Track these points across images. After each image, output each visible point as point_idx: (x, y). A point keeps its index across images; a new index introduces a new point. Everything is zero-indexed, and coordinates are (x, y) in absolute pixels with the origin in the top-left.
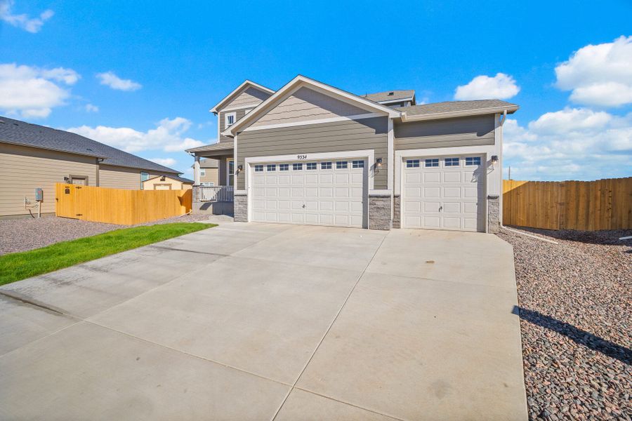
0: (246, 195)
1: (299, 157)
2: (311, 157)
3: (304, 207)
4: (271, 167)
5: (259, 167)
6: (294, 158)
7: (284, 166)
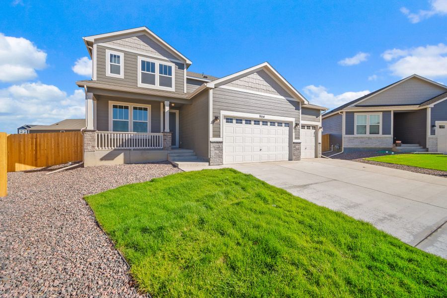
0: (222, 142)
1: (260, 116)
2: (267, 117)
3: (261, 150)
4: (239, 121)
5: (229, 120)
6: (257, 116)
7: (248, 121)
